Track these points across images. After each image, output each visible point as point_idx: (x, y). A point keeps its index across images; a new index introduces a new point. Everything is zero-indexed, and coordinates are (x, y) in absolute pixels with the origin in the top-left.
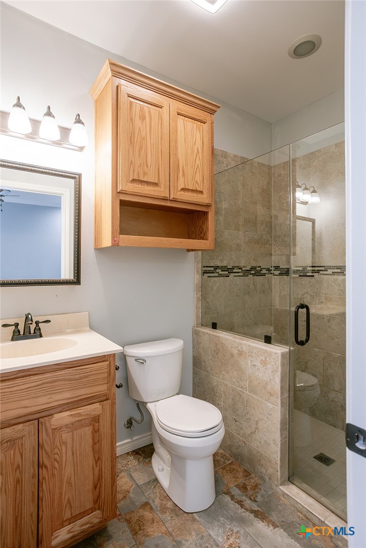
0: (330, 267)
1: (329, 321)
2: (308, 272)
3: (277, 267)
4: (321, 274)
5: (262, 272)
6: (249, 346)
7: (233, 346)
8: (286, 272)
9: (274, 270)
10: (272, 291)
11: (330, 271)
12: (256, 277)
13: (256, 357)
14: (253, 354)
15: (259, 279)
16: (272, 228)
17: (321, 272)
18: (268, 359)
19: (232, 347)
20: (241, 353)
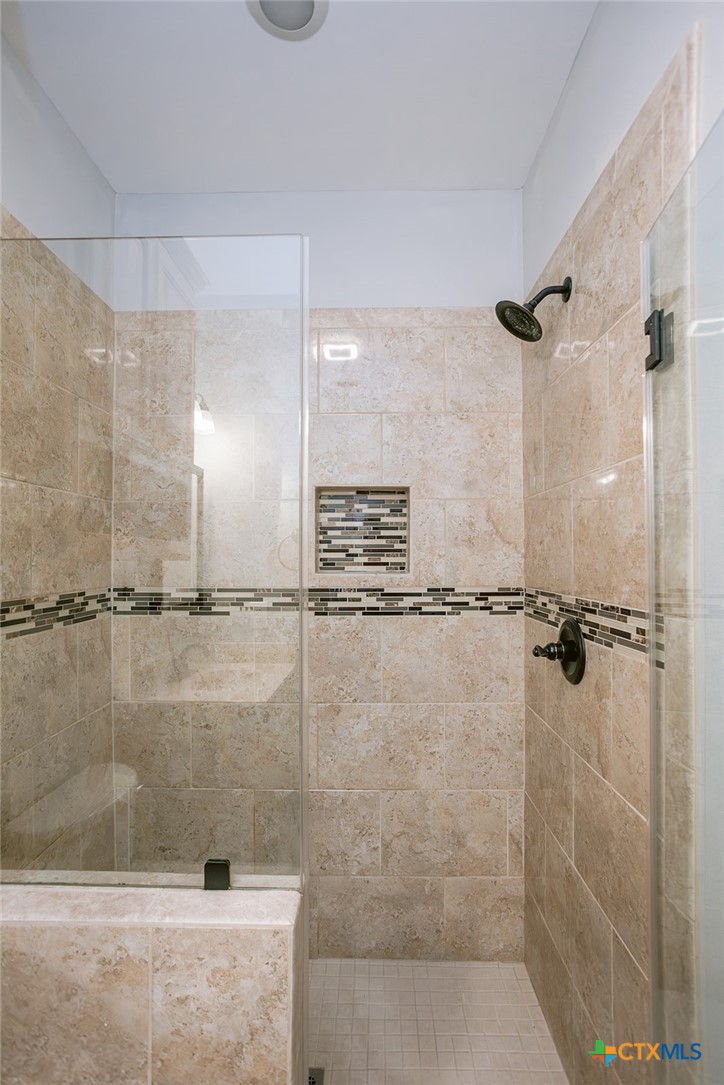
0: (269, 592)
1: (267, 717)
2: (214, 604)
3: (125, 589)
4: (247, 609)
5: (88, 609)
6: (158, 930)
7: (71, 950)
8: (154, 605)
9: (115, 599)
10: (110, 659)
11: (267, 602)
12: (72, 627)
13: (189, 967)
14: (177, 960)
15: (80, 631)
16: (111, 482)
17: (246, 604)
18: (242, 960)
19: (67, 957)
20: (113, 971)
